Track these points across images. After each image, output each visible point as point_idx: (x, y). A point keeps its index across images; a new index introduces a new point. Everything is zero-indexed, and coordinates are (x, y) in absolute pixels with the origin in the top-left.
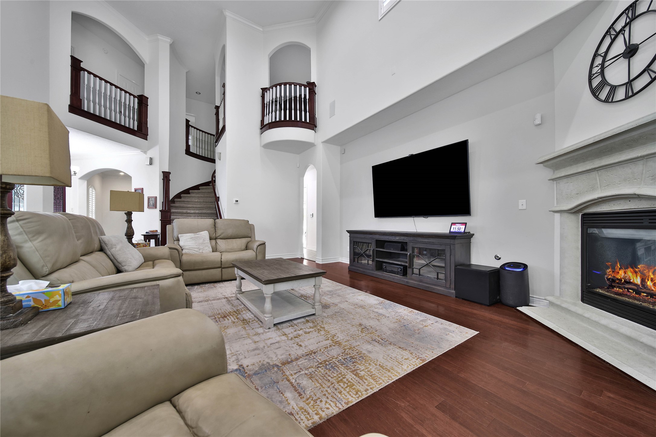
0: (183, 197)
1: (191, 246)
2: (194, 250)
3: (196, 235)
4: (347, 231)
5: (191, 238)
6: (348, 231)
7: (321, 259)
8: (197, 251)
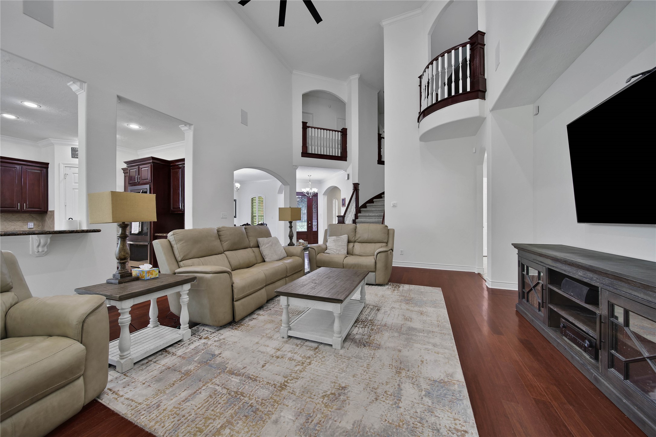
0: (375, 201)
1: (331, 247)
2: (333, 251)
3: (338, 238)
4: (512, 244)
5: (334, 240)
6: (516, 246)
7: (491, 281)
8: (335, 252)
